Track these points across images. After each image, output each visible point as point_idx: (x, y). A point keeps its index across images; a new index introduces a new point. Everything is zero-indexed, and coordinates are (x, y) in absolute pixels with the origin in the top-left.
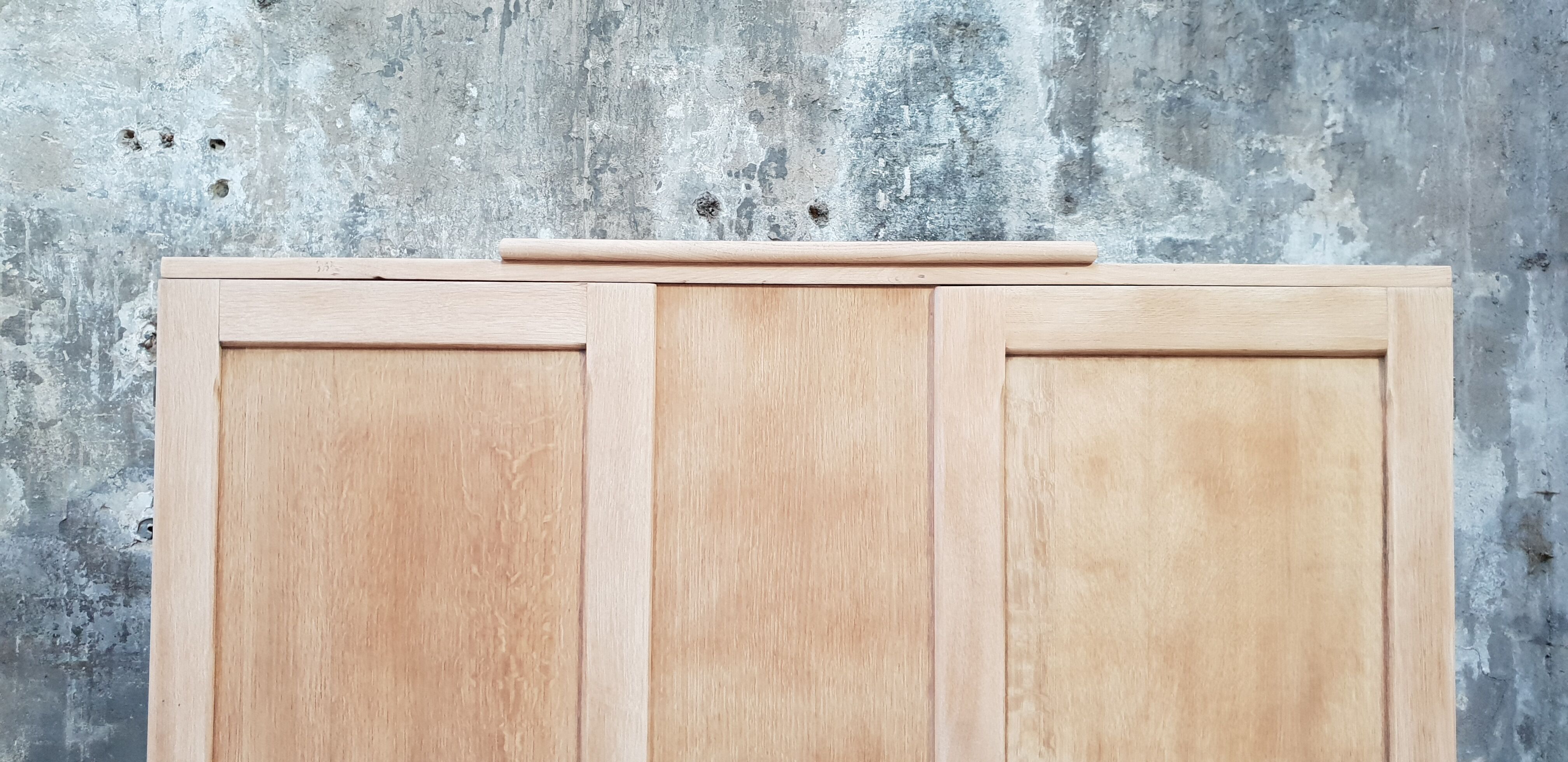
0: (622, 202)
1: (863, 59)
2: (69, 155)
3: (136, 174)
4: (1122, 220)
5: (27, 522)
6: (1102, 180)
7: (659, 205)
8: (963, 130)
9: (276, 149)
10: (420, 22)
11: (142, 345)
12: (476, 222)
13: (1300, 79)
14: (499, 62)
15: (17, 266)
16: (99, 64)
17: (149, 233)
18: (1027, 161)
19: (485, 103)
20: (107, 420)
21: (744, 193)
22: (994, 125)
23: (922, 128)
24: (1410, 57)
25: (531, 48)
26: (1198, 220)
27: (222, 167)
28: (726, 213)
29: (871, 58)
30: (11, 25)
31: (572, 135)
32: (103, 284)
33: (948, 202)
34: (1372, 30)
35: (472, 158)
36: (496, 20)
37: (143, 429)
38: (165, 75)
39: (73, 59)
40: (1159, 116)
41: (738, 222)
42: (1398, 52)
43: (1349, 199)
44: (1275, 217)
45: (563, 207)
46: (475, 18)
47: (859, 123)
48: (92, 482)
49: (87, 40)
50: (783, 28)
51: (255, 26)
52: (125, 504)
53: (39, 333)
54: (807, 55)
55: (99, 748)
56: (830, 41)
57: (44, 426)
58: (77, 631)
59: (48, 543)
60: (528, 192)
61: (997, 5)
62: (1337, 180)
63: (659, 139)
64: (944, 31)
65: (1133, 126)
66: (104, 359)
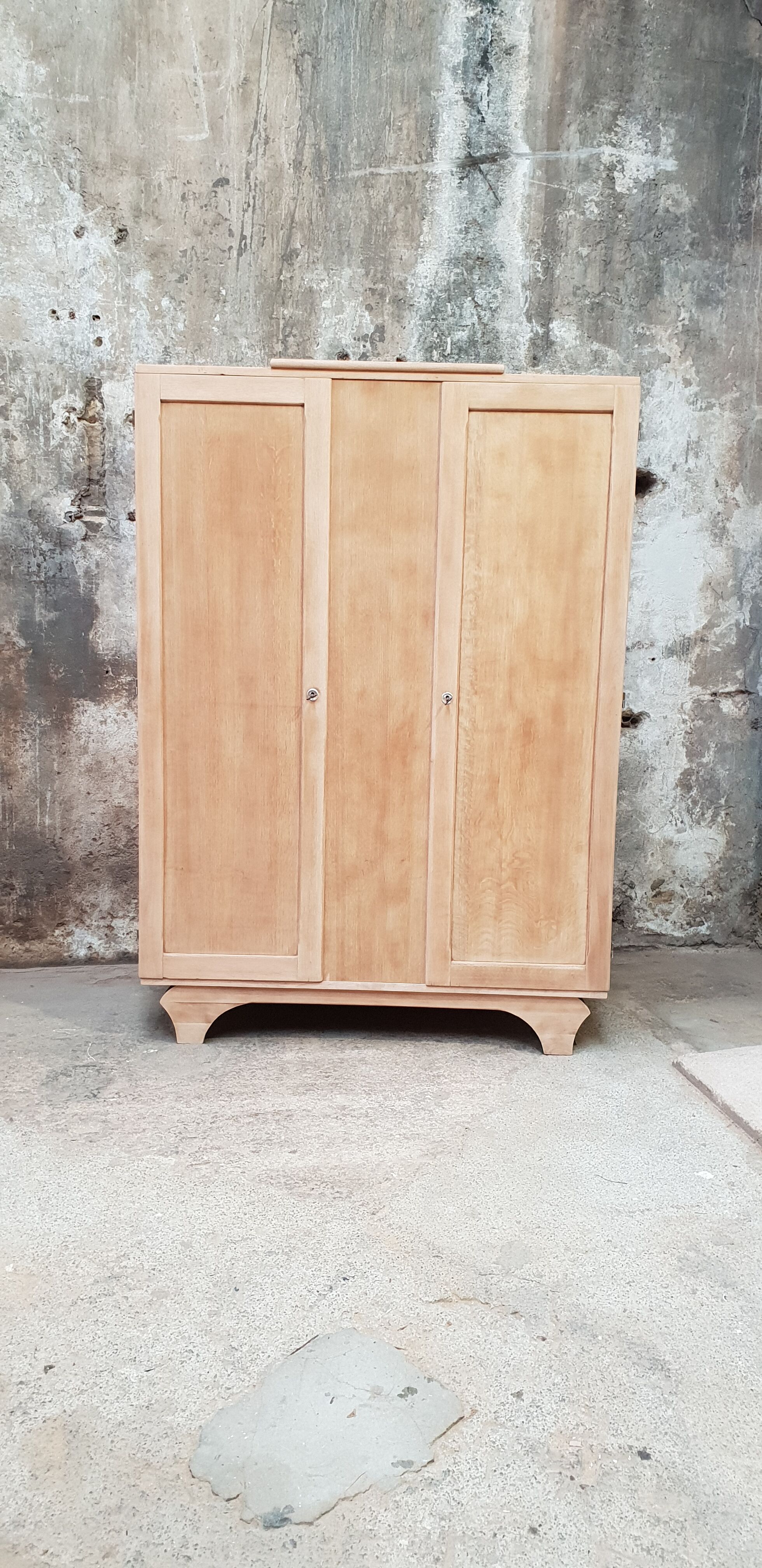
0: (298, 354)
1: (426, 277)
2: (25, 322)
3: (58, 332)
4: (563, 371)
5: (13, 510)
6: (553, 348)
7: (318, 355)
8: (479, 318)
9: (125, 321)
10: (196, 253)
11: (63, 422)
13: (666, 293)
14: (237, 275)
15: (3, 380)
16: (38, 274)
17: (65, 364)
18: (513, 336)
19: (229, 298)
20: (48, 460)
21: (362, 350)
22: (496, 315)
23: (458, 316)
24: (728, 281)
25: (252, 269)
26: (605, 372)
27: (99, 330)
28: (353, 360)
29: (431, 277)
31: (274, 316)
32: (44, 391)
33: (470, 358)
34: (708, 265)
35: (223, 328)
36: (235, 253)
37: (65, 466)
38: (70, 281)
39: (26, 271)
40: (586, 313)
42: (722, 278)
43: (689, 363)
44: (647, 371)
45: (269, 356)
46: (224, 251)
47: (424, 313)
48: (43, 492)
49: (32, 261)
50: (384, 259)
51: (114, 255)
52: (58, 504)
53: (15, 414)
54: (397, 274)
55: (52, 624)
56: (409, 266)
57: (19, 462)
58: (39, 566)
59: (23, 521)
60: (251, 347)
61: (500, 248)
62: (684, 351)
63: (318, 319)
64: (470, 262)
65: (571, 318)
66: (46, 428)
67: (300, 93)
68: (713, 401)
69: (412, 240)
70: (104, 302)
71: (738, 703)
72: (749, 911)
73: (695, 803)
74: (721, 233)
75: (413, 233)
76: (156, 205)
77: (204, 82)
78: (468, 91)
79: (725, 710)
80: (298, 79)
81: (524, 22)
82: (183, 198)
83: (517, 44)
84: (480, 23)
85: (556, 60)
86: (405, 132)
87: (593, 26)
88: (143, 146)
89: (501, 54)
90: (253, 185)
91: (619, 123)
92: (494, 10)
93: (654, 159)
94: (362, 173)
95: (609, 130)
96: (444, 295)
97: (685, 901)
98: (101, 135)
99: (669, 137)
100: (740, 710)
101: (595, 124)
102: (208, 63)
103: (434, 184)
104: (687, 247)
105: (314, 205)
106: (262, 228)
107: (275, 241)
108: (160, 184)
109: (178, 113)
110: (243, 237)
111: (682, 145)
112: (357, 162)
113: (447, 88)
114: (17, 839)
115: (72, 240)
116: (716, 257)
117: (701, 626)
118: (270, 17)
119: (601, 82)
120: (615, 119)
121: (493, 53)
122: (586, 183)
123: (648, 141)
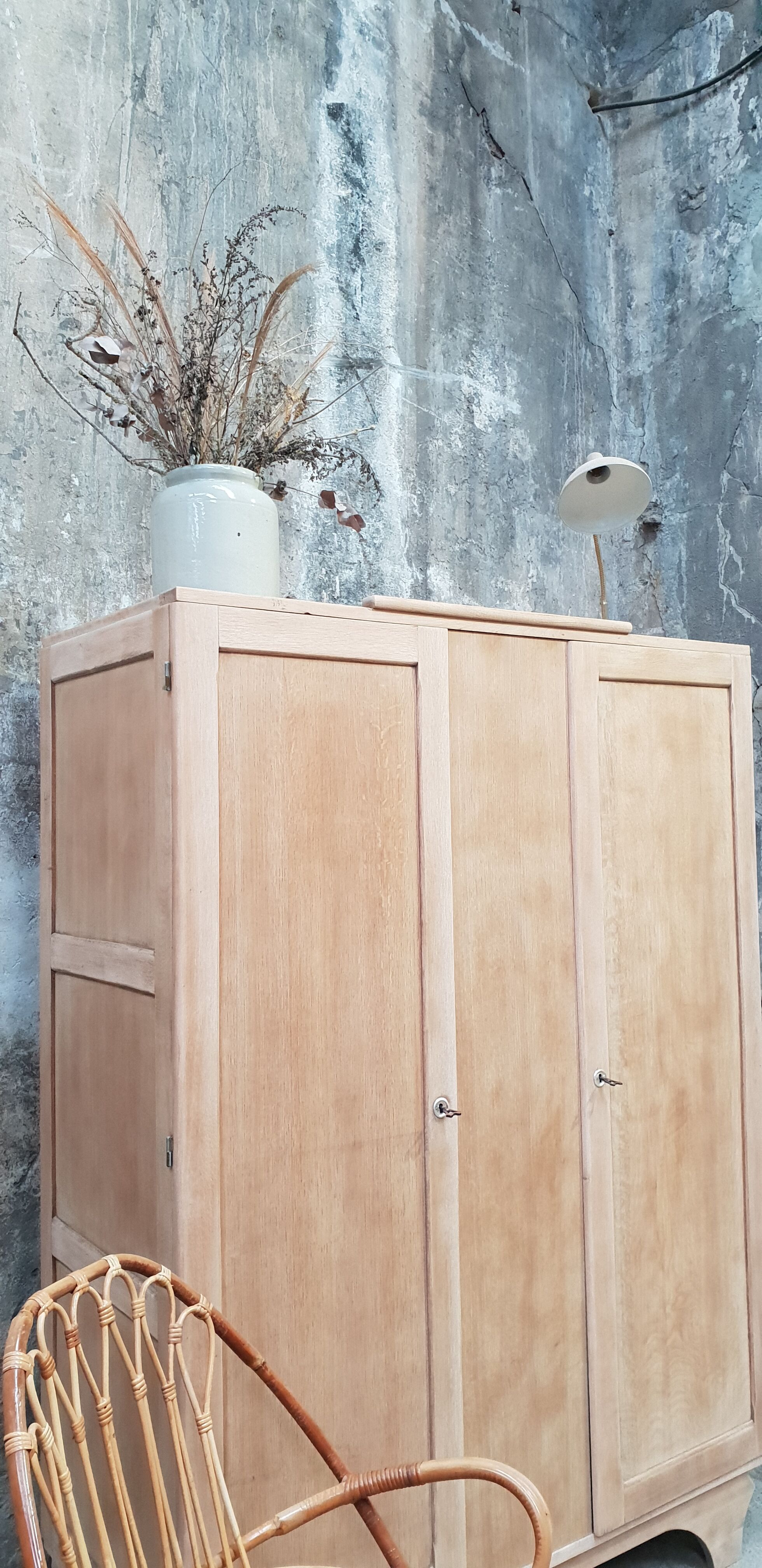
8: (365, 555)
13: (518, 547)
14: (93, 460)
22: (380, 553)
23: (344, 550)
24: (563, 539)
34: (547, 520)
35: (76, 534)
40: (457, 561)
42: (558, 535)
47: (311, 541)
61: (380, 472)
65: (444, 564)
67: (165, 229)
74: (555, 488)
78: (343, 280)
80: (164, 212)
81: (390, 219)
83: (385, 241)
84: (351, 206)
85: (420, 268)
87: (448, 245)
89: (371, 247)
91: (474, 352)
92: (363, 196)
93: (503, 399)
95: (467, 359)
96: (329, 522)
99: (512, 377)
101: (455, 348)
102: (52, 154)
104: (531, 499)
111: (524, 389)
113: (322, 271)
116: (553, 513)
118: (129, 122)
119: (459, 304)
120: (471, 348)
121: (364, 244)
122: (451, 412)
123: (497, 378)
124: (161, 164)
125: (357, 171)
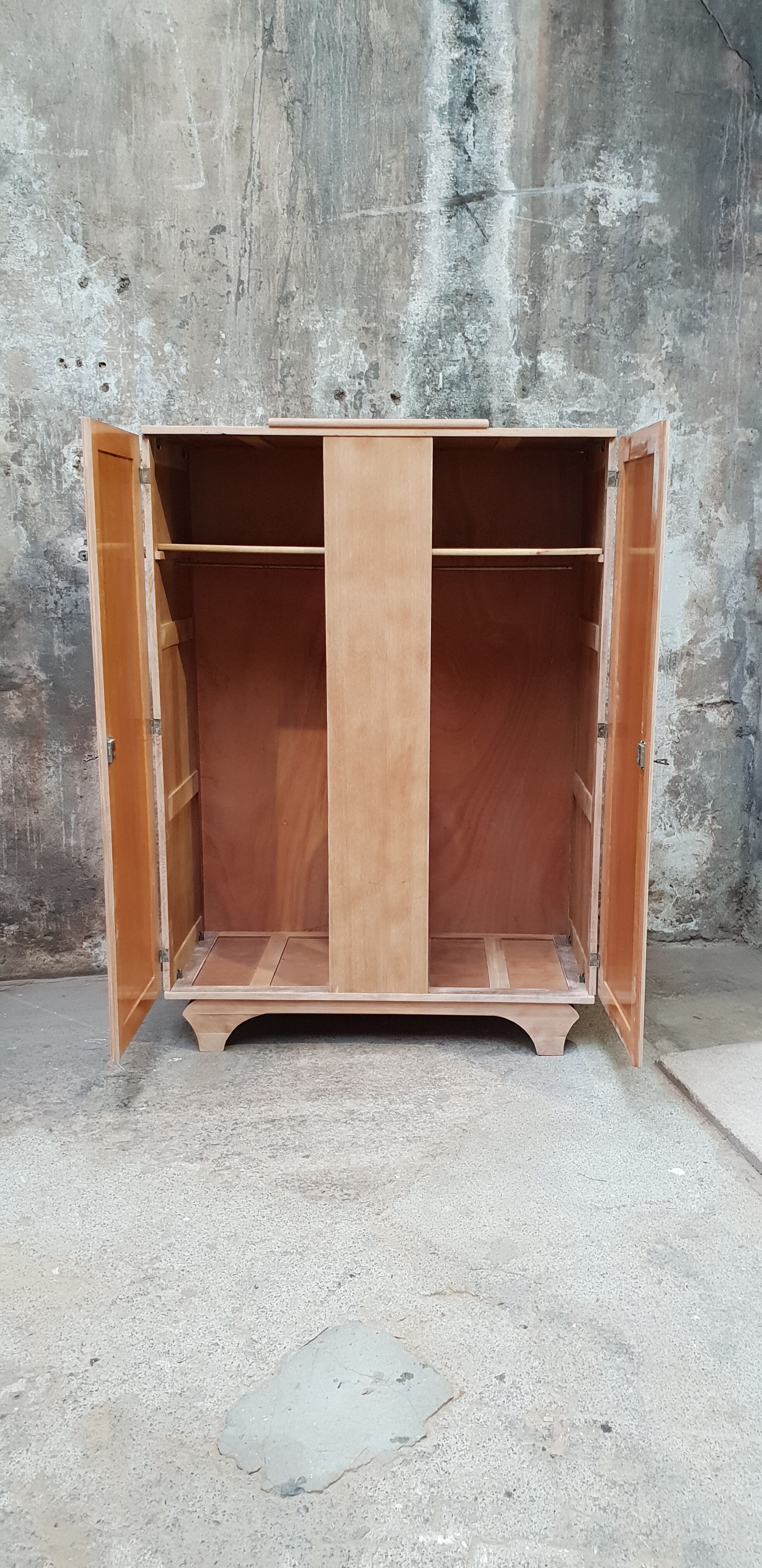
0: (296, 393)
1: (418, 314)
2: (35, 372)
3: (66, 381)
4: (552, 401)
5: (30, 551)
6: (542, 379)
7: (315, 394)
8: (470, 352)
9: (130, 367)
10: (196, 299)
11: (74, 466)
12: (226, 404)
13: (650, 322)
14: (235, 320)
15: (16, 427)
16: (45, 324)
17: (74, 411)
18: (503, 369)
19: (227, 342)
20: (61, 503)
21: (357, 387)
22: (486, 349)
23: (449, 352)
24: (710, 309)
25: (251, 312)
26: (592, 401)
27: (106, 377)
28: (349, 397)
29: (422, 314)
30: (4, 305)
31: (272, 358)
32: (55, 436)
33: (462, 391)
34: (690, 294)
35: (223, 371)
36: (233, 297)
37: (78, 507)
38: (76, 329)
39: (34, 322)
40: (573, 344)
41: (355, 403)
42: (704, 306)
43: (673, 389)
44: (633, 399)
45: (269, 396)
46: (222, 296)
47: (416, 349)
48: (57, 533)
49: (39, 312)
50: (376, 299)
51: (117, 303)
52: (72, 544)
53: (28, 460)
54: (389, 313)
55: (70, 657)
56: (401, 305)
57: (33, 506)
58: (56, 603)
59: (40, 561)
60: (251, 388)
61: (488, 283)
62: (668, 378)
63: (314, 358)
64: (460, 298)
65: (559, 349)
66: (58, 473)
67: (291, 140)
68: (697, 425)
69: (403, 279)
70: (109, 349)
71: (723, 713)
72: (736, 908)
73: (683, 808)
74: (703, 262)
75: (403, 273)
76: (156, 254)
77: (199, 133)
78: (454, 132)
79: (710, 720)
80: (289, 126)
81: (507, 62)
82: (182, 246)
83: (501, 83)
84: (465, 64)
85: (539, 98)
86: (394, 173)
87: (575, 64)
88: (142, 197)
89: (486, 94)
90: (248, 231)
91: (601, 157)
92: (477, 51)
93: (636, 192)
94: (353, 215)
95: (592, 165)
96: (435, 332)
97: (674, 900)
98: (101, 188)
99: (650, 170)
100: (725, 719)
101: (578, 159)
102: (202, 113)
103: (423, 224)
104: (670, 277)
105: (308, 248)
106: (259, 273)
107: (271, 284)
108: (159, 234)
109: (173, 163)
110: (241, 282)
111: (663, 178)
112: (348, 205)
113: (434, 129)
114: (42, 859)
115: (77, 291)
116: (698, 285)
117: (687, 641)
118: (261, 66)
119: (585, 118)
120: (598, 154)
121: (478, 94)
122: (570, 218)
123: (630, 174)
124: (286, 90)
125: (472, 29)
